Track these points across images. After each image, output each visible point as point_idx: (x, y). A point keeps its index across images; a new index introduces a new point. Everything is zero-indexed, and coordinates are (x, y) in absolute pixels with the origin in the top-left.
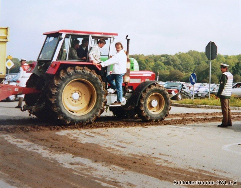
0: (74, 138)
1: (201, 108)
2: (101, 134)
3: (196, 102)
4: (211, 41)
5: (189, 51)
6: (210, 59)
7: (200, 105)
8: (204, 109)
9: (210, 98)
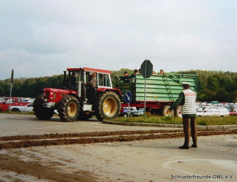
0: (15, 156)
1: (136, 126)
2: (41, 152)
3: (131, 120)
4: (146, 60)
5: (122, 70)
6: (146, 77)
7: (135, 123)
8: (139, 126)
9: (145, 115)
